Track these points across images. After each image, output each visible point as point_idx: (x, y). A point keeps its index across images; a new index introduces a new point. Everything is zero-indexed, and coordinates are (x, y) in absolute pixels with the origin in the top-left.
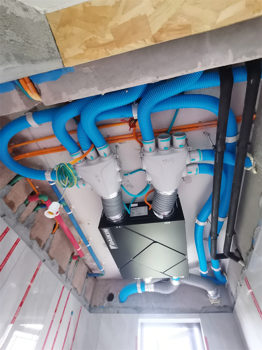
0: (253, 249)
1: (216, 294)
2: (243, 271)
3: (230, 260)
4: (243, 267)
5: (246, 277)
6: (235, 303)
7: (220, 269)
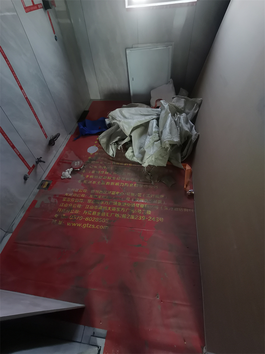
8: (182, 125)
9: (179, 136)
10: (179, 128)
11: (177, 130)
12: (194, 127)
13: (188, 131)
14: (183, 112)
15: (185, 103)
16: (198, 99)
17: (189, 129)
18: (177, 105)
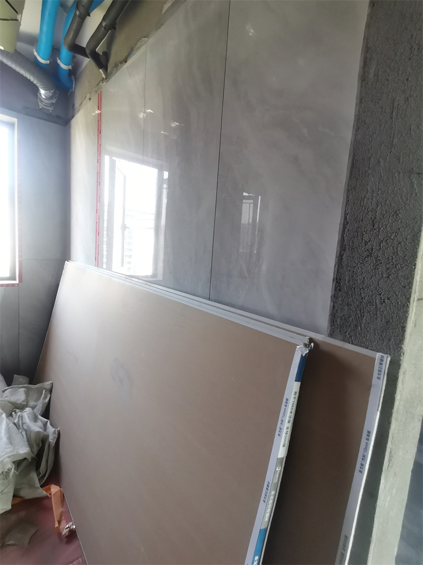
0: (126, 62)
1: (51, 98)
2: (101, 83)
3: (90, 61)
4: (103, 78)
5: (101, 92)
6: (73, 117)
7: (70, 67)
8: (28, 426)
9: (27, 443)
10: (24, 433)
11: (20, 435)
12: (49, 423)
13: (41, 430)
14: (26, 406)
15: (27, 394)
16: (45, 383)
17: (41, 428)
18: (13, 399)
